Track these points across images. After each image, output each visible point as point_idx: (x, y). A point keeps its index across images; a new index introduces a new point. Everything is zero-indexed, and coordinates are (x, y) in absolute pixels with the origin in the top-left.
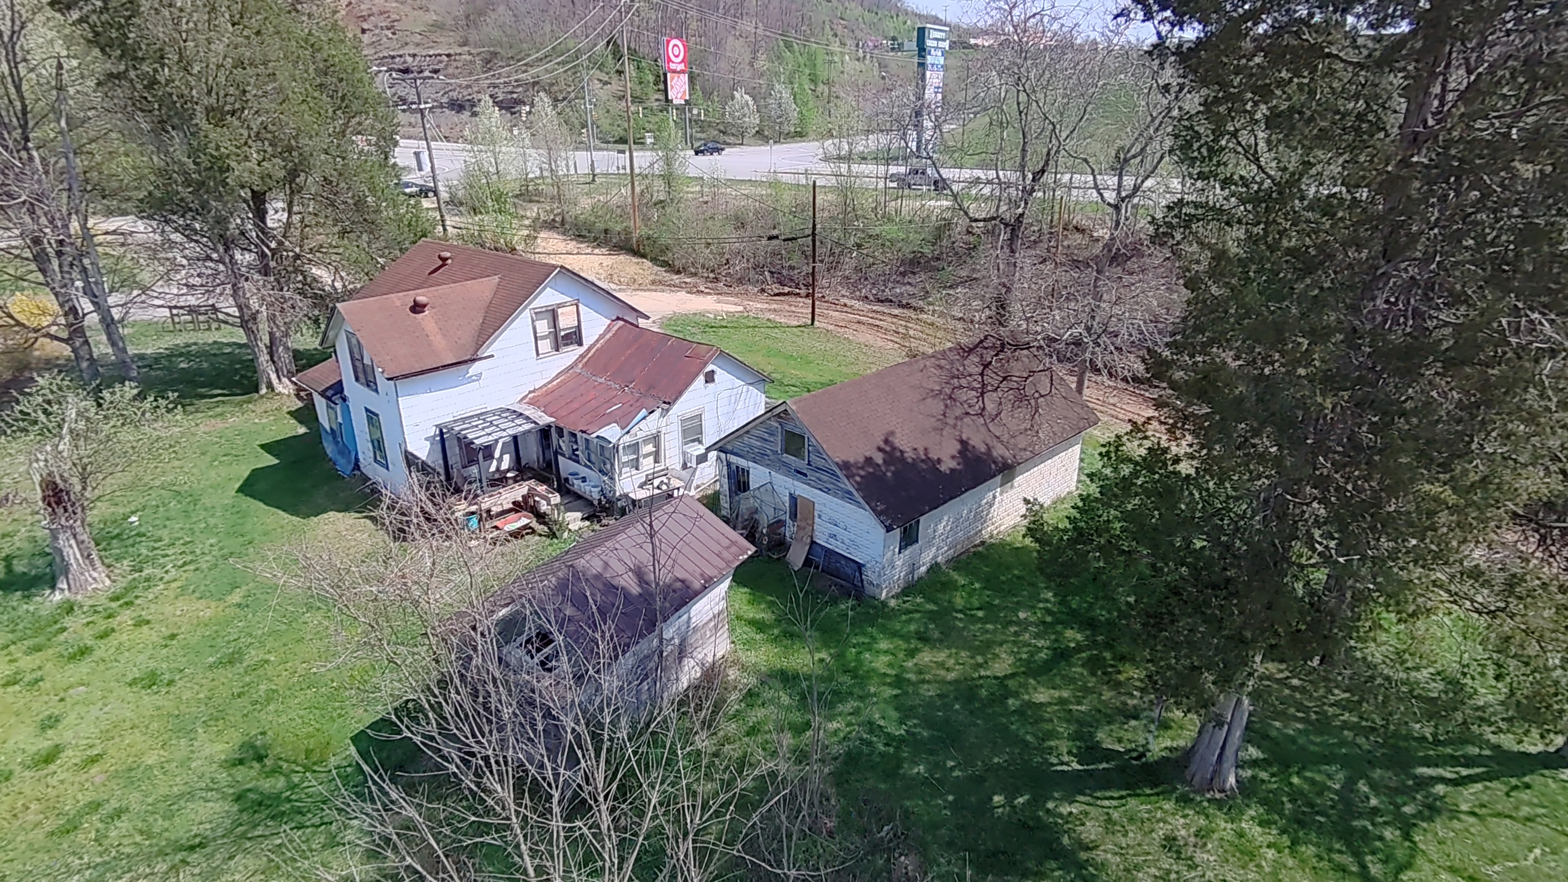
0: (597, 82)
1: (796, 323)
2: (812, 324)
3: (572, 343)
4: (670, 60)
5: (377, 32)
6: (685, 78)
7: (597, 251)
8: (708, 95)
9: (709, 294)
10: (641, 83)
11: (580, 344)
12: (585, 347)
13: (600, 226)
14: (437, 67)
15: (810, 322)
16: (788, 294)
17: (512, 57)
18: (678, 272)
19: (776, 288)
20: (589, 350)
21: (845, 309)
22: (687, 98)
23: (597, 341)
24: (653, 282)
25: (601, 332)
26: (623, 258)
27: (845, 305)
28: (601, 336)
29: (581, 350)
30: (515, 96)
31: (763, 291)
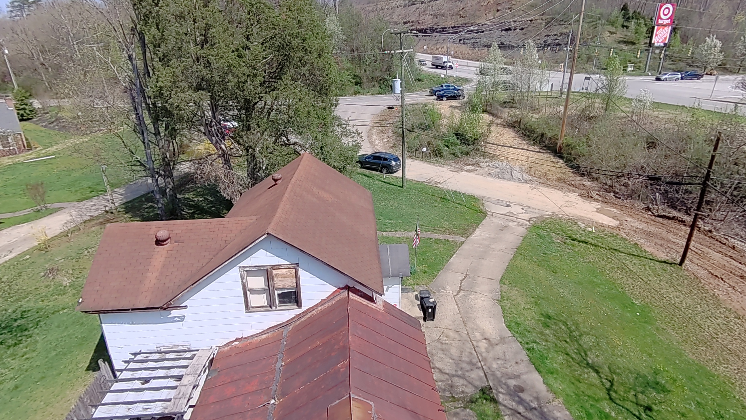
0: (607, 33)
1: (663, 257)
2: (681, 264)
3: (290, 302)
4: (659, 17)
5: (504, 10)
6: (668, 29)
7: (531, 148)
8: (684, 39)
9: (597, 200)
10: (636, 33)
11: (299, 305)
12: (304, 308)
13: (539, 131)
14: (523, 27)
15: (679, 260)
16: (673, 218)
17: (563, 20)
18: (583, 175)
19: (662, 209)
20: (305, 313)
21: (731, 253)
22: (667, 42)
23: (317, 306)
24: (559, 180)
25: (325, 297)
26: (547, 157)
27: (734, 248)
28: (323, 302)
29: (298, 311)
30: (557, 41)
31: (648, 209)
